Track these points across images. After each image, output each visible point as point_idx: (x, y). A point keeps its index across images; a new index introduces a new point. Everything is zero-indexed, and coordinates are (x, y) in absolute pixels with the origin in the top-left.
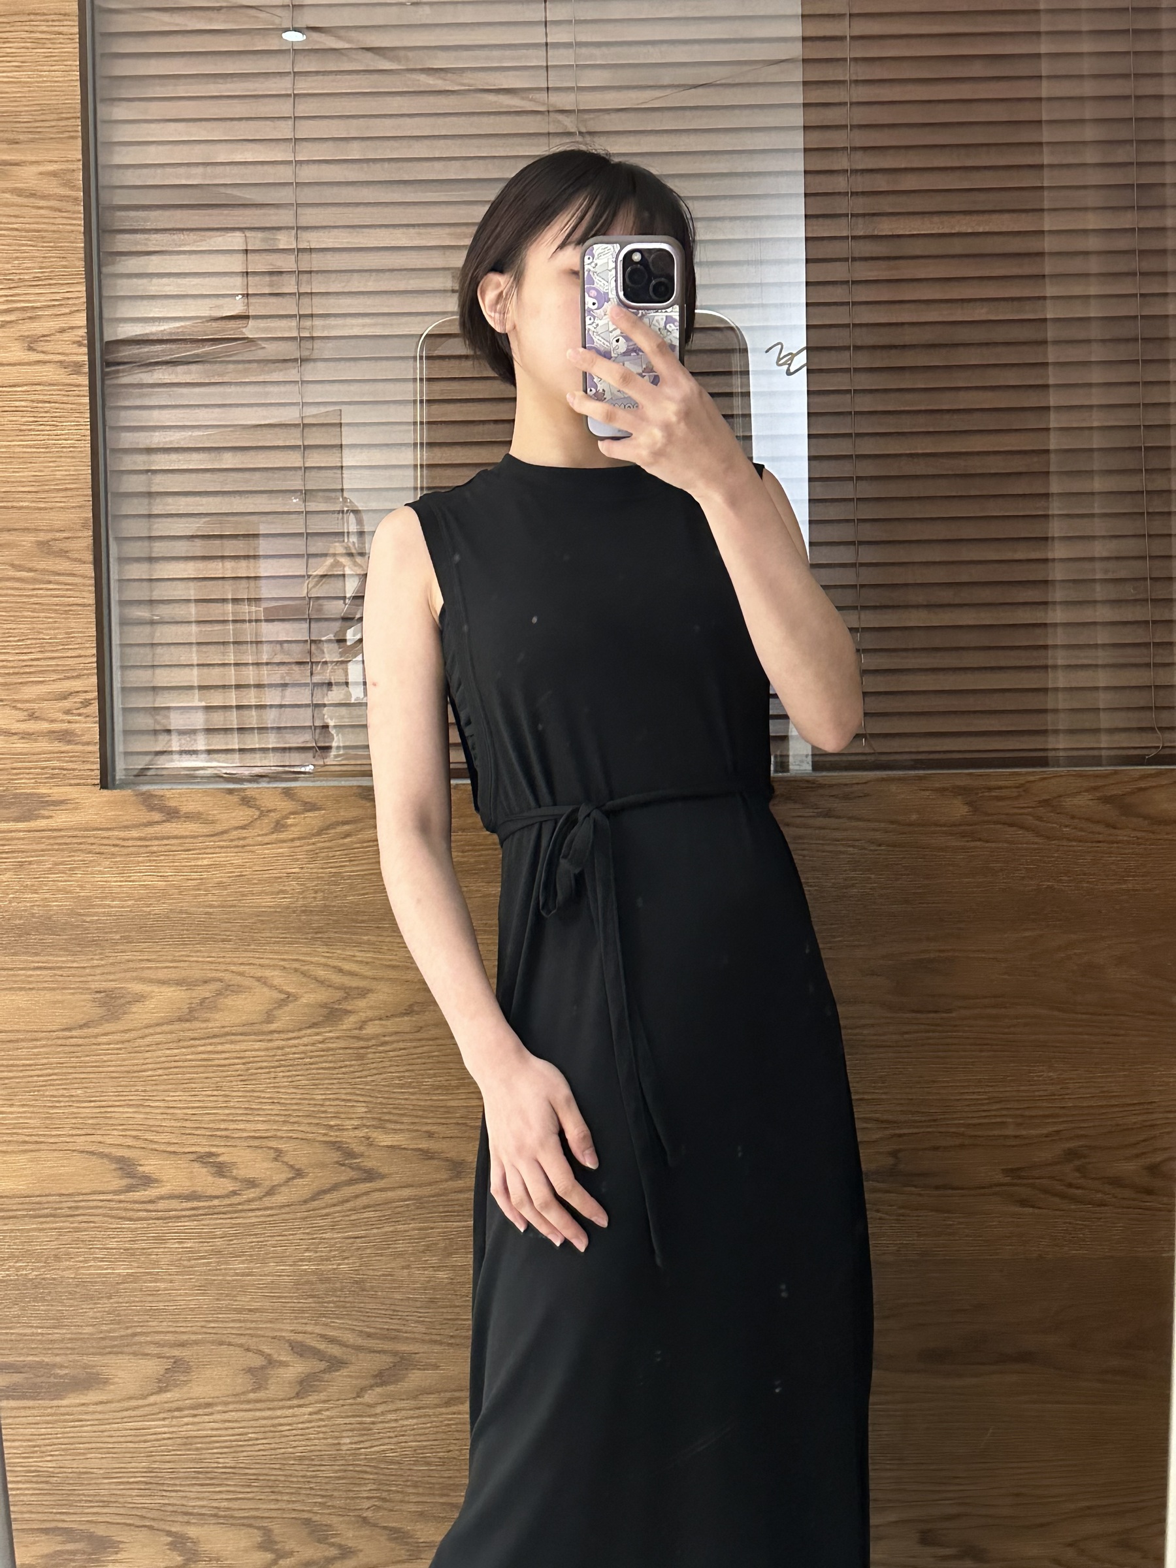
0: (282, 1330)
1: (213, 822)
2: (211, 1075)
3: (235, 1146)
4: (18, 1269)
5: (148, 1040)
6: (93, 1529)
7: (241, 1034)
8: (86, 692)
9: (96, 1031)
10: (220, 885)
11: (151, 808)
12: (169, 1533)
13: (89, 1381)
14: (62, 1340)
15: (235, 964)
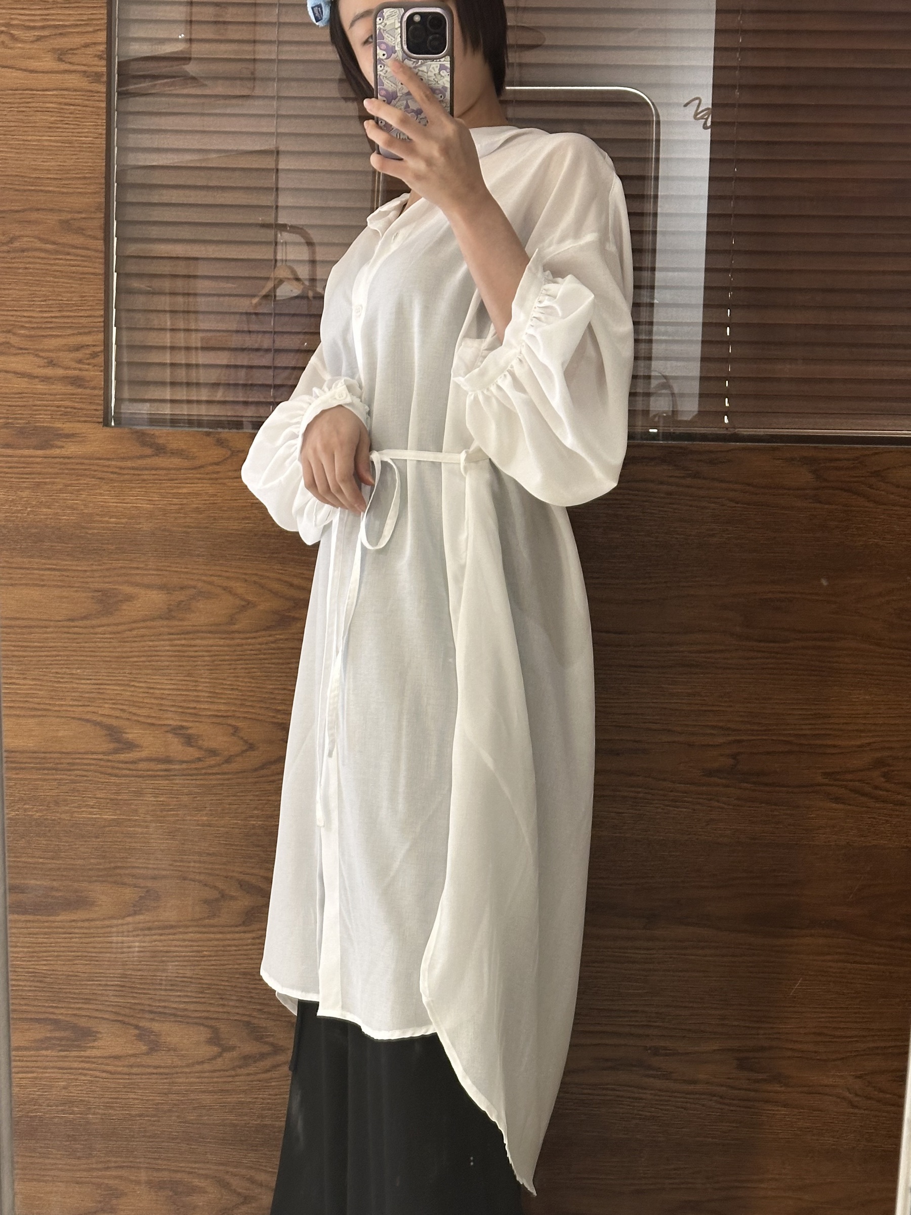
0: (233, 871)
1: (194, 458)
2: (184, 664)
3: (201, 722)
4: (25, 810)
5: (135, 632)
6: (74, 1020)
7: (210, 632)
8: (94, 346)
9: (94, 622)
10: (197, 510)
11: (144, 444)
12: (137, 1027)
13: (80, 902)
14: (59, 869)
15: (206, 575)
